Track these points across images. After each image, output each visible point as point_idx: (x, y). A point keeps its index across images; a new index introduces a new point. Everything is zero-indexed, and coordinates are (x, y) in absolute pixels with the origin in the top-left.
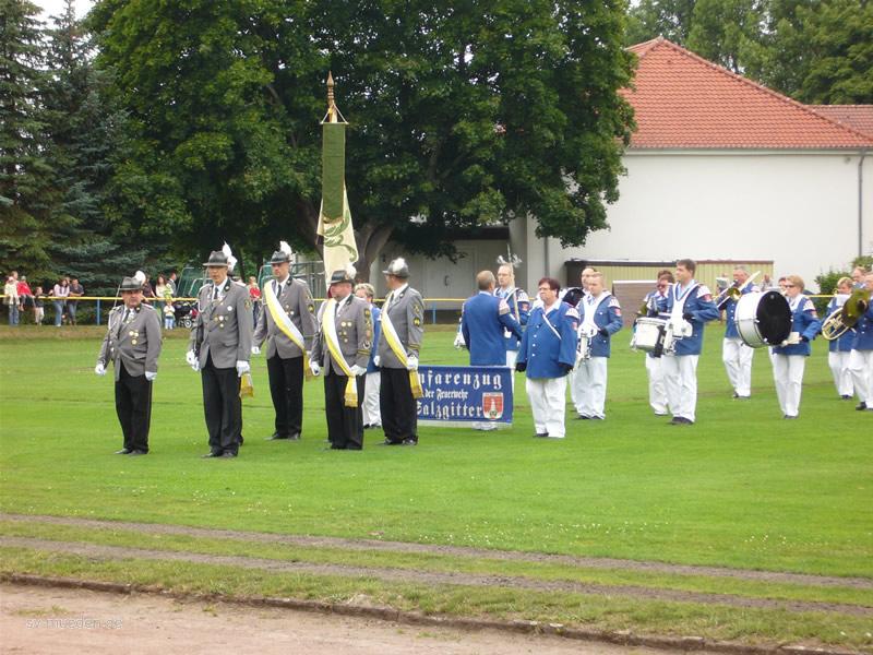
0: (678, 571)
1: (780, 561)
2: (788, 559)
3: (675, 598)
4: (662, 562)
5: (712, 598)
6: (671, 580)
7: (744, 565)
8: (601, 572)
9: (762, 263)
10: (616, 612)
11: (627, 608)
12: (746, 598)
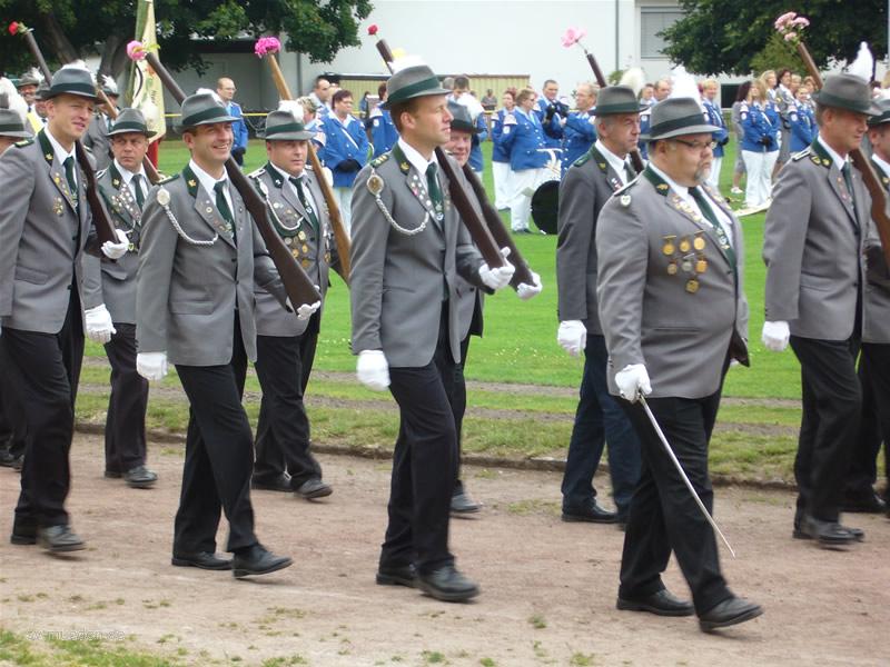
1: (531, 374)
2: (538, 371)
8: (350, 386)
9: (518, 77)
10: (364, 426)
11: (377, 421)
12: (495, 410)
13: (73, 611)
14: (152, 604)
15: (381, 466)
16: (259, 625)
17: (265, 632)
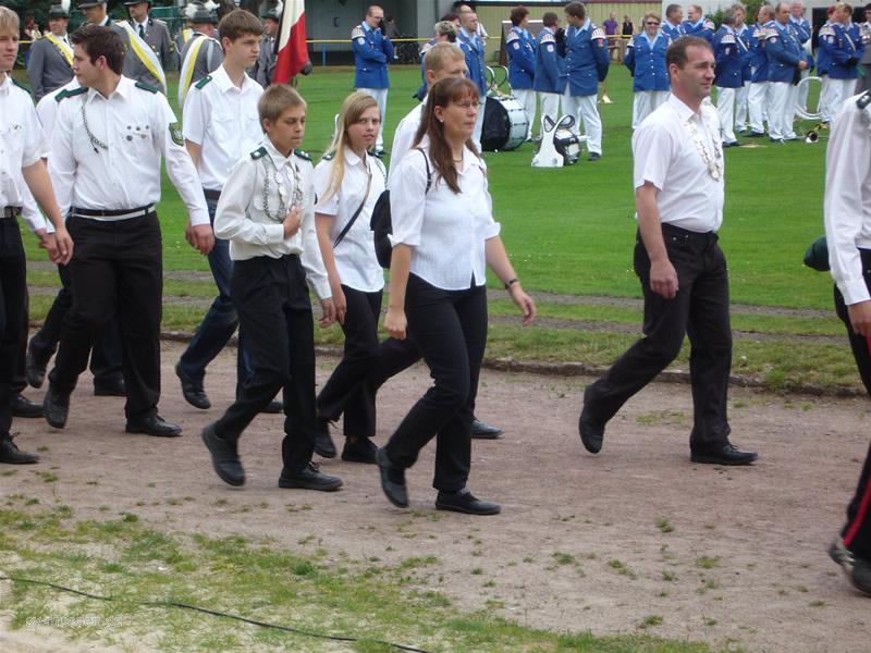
0: (560, 300)
3: (557, 326)
4: (544, 291)
5: (592, 325)
6: (553, 309)
7: (624, 293)
9: (650, 2)
10: (499, 340)
11: (510, 335)
12: (625, 324)
13: (219, 514)
14: (295, 508)
15: (516, 378)
16: (396, 528)
17: (403, 534)
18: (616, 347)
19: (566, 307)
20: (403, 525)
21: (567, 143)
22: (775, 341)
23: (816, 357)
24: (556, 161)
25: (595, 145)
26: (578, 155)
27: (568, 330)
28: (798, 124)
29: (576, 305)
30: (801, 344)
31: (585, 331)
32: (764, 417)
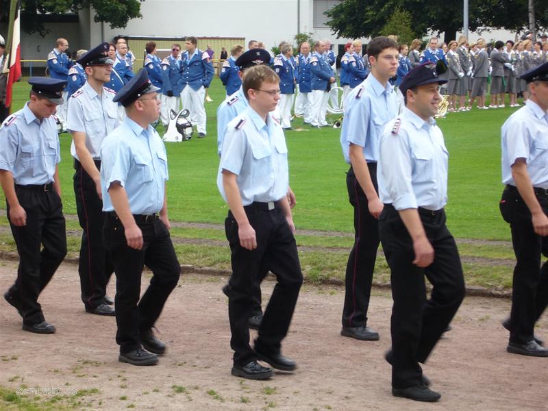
0: (179, 225)
3: (177, 242)
5: (199, 241)
6: (175, 231)
7: (219, 221)
9: (238, 39)
14: (6, 358)
16: (72, 371)
17: (76, 375)
18: (213, 255)
19: (183, 229)
20: (77, 369)
21: (185, 126)
22: (313, 251)
23: (338, 261)
24: (177, 138)
25: (202, 128)
26: (192, 134)
27: (184, 244)
28: (329, 116)
29: (189, 229)
30: (329, 253)
31: (194, 245)
32: (306, 299)
